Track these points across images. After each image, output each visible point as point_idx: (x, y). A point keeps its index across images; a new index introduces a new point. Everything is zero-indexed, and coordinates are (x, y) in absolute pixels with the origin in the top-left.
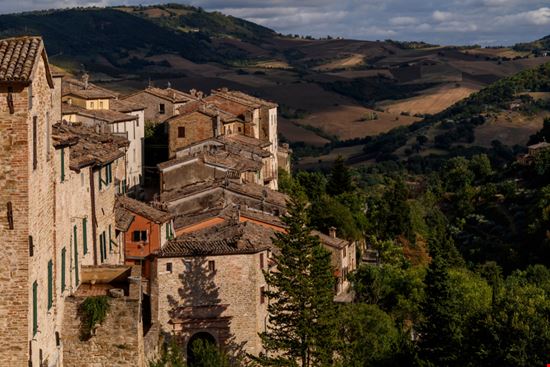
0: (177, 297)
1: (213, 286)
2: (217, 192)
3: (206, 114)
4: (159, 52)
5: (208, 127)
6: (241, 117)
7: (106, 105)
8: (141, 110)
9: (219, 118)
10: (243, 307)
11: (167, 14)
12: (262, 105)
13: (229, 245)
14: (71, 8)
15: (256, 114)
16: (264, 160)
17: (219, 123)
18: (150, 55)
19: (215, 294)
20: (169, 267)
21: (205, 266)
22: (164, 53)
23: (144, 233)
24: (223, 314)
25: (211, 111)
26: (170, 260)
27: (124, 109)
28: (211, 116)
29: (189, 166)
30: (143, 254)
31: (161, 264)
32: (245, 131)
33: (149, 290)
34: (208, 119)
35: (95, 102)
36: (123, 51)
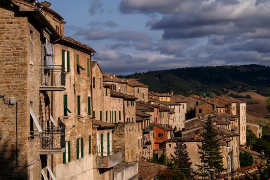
0: (174, 155)
1: (186, 151)
2: (201, 128)
3: (210, 104)
4: (245, 91)
5: (211, 109)
6: (227, 106)
7: (169, 99)
8: (185, 102)
9: (215, 106)
10: (196, 160)
11: (250, 70)
12: (238, 102)
13: (191, 139)
14: (197, 67)
15: (234, 105)
16: (231, 122)
17: (215, 107)
18: (240, 92)
19: (187, 154)
20: (170, 145)
21: (183, 144)
22: (247, 91)
23: (162, 134)
24: (189, 161)
25: (212, 103)
26: (170, 143)
27: (177, 101)
28: (212, 105)
29: (195, 120)
30: (162, 141)
31: (167, 145)
32: (228, 111)
33: (164, 153)
34: (211, 106)
35: (164, 98)
36: (225, 90)
